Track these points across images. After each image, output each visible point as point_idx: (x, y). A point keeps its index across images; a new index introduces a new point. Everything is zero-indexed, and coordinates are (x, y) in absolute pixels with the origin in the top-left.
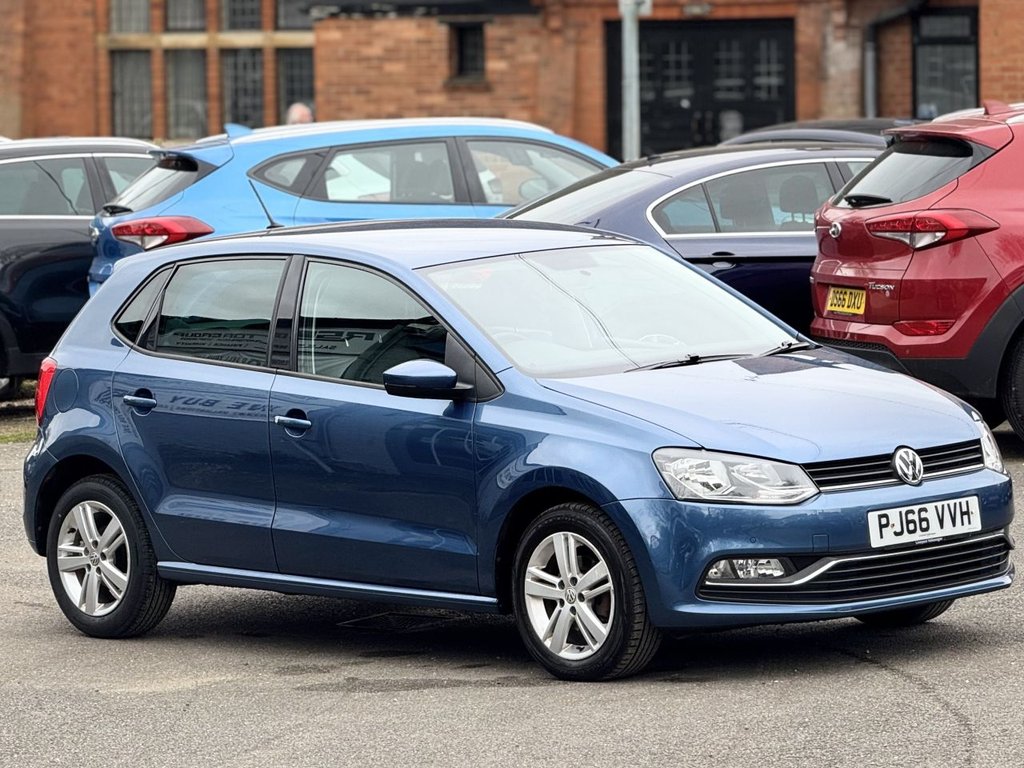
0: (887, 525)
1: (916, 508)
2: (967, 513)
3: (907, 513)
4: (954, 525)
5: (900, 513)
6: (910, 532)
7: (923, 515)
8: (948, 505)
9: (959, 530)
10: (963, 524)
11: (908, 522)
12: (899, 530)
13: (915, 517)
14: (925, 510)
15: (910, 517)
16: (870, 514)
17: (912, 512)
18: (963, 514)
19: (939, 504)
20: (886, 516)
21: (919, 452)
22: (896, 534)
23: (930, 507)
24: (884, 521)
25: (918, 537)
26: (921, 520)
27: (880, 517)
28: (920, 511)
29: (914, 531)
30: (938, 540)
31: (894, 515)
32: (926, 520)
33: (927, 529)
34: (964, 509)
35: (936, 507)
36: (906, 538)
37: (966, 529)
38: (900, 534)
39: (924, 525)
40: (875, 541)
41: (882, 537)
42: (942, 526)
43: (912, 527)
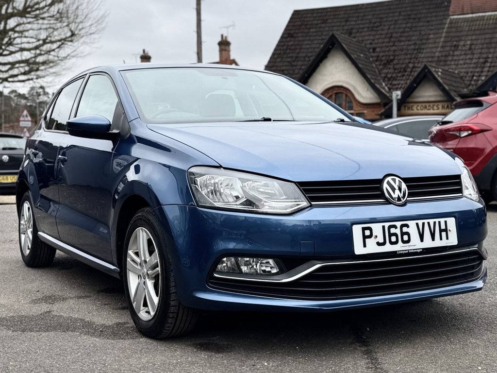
0: (370, 236)
1: (398, 224)
2: (446, 230)
3: (390, 227)
4: (433, 239)
5: (384, 227)
6: (392, 243)
7: (405, 229)
8: (429, 223)
9: (438, 243)
10: (441, 239)
11: (391, 235)
12: (381, 241)
13: (398, 231)
14: (407, 226)
15: (393, 230)
16: (355, 227)
17: (395, 227)
18: (441, 231)
19: (420, 222)
20: (370, 229)
21: (406, 180)
22: (379, 244)
23: (412, 224)
24: (367, 233)
25: (400, 247)
26: (403, 234)
27: (364, 229)
28: (402, 226)
29: (396, 243)
30: (419, 251)
31: (377, 228)
32: (408, 234)
33: (408, 241)
34: (443, 227)
35: (417, 224)
36: (388, 248)
37: (444, 243)
38: (384, 244)
39: (406, 238)
40: (359, 249)
41: (365, 246)
42: (422, 240)
43: (394, 239)
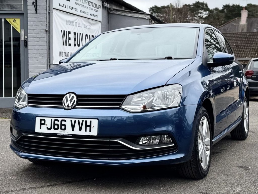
0: (44, 124)
1: (60, 119)
2: (90, 126)
3: (55, 120)
4: (80, 130)
5: (52, 120)
6: (55, 129)
7: (63, 123)
8: (79, 121)
9: (83, 133)
10: (86, 131)
11: (55, 125)
12: (49, 127)
13: (59, 123)
14: (65, 121)
15: (56, 122)
16: (37, 118)
17: (58, 121)
18: (86, 126)
19: (73, 120)
20: (44, 120)
22: (48, 128)
23: (68, 120)
24: (43, 122)
25: (59, 132)
26: (62, 125)
27: (41, 120)
28: (62, 121)
29: (57, 129)
30: (70, 135)
31: (48, 121)
32: (65, 125)
33: (65, 129)
34: (88, 124)
35: (71, 121)
36: (52, 131)
37: (88, 133)
38: (50, 129)
39: (63, 127)
40: (37, 130)
41: (41, 128)
42: (73, 130)
43: (56, 127)
